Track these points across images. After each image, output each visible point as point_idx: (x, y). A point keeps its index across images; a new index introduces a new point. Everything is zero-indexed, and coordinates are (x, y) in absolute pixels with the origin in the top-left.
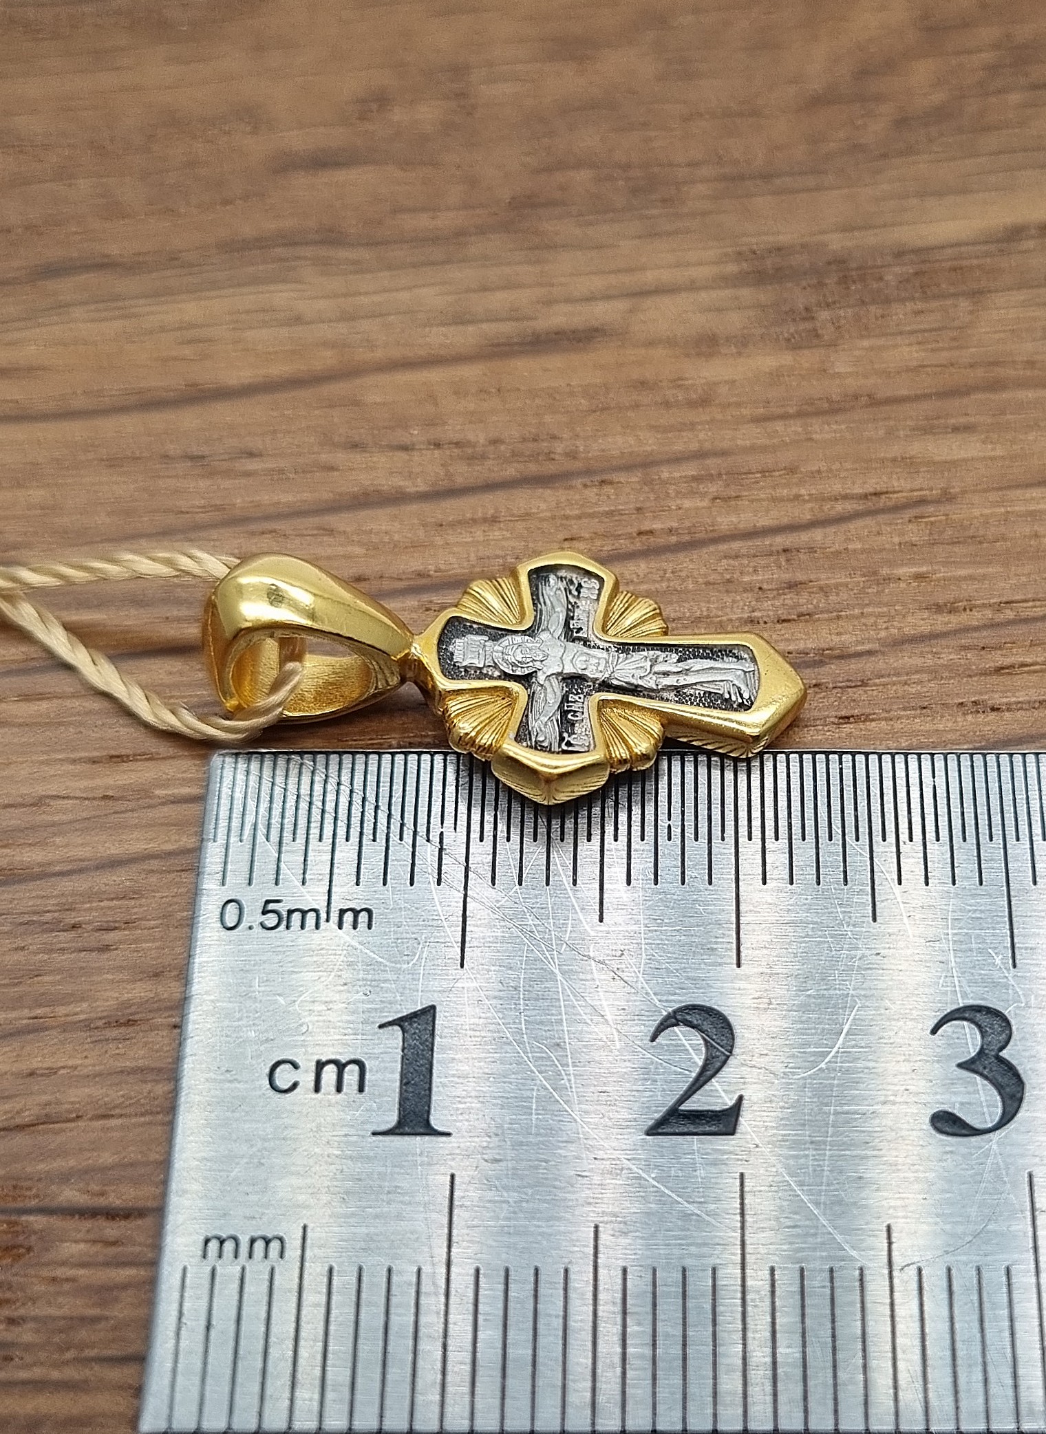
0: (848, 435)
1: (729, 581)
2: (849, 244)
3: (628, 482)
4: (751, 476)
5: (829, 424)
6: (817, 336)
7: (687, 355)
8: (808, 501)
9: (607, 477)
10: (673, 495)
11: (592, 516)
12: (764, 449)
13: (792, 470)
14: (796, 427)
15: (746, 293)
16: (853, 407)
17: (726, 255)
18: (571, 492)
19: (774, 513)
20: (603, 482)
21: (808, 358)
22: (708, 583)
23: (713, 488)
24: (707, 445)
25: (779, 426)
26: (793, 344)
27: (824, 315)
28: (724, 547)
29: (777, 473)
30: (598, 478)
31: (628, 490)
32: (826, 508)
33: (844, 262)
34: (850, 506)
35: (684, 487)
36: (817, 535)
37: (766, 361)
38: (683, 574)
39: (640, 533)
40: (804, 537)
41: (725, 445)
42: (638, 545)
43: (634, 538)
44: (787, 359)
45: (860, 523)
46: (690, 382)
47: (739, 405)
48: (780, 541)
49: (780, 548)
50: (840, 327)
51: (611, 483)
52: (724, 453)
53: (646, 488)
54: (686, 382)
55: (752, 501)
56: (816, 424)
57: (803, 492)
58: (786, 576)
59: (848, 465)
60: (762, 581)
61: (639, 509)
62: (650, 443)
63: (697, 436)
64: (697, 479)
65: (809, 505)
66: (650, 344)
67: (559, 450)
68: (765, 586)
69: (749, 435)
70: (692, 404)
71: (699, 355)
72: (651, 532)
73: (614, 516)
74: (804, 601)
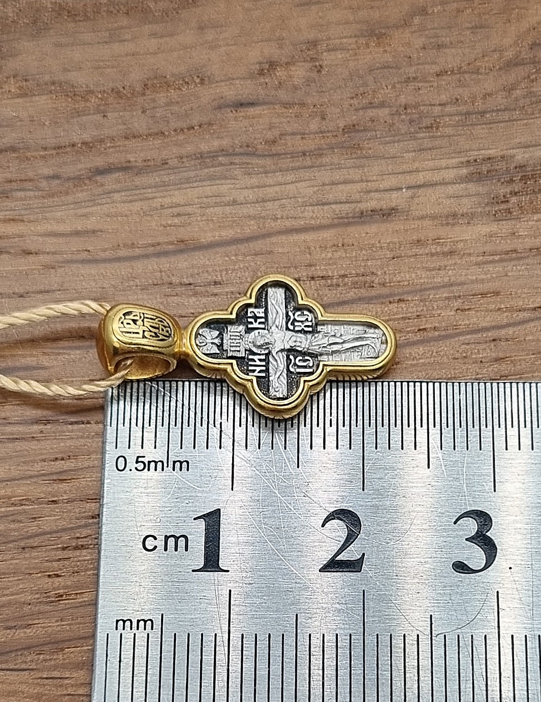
0: (526, 273)
1: (465, 357)
2: (527, 156)
3: (412, 300)
4: (476, 297)
5: (516, 266)
6: (510, 213)
7: (442, 225)
8: (505, 312)
9: (402, 297)
10: (436, 308)
11: (395, 320)
12: (482, 281)
13: (497, 293)
14: (499, 268)
15: (472, 187)
16: (528, 256)
17: (463, 163)
18: (383, 306)
19: (488, 319)
20: (400, 301)
21: (505, 227)
22: (455, 359)
23: (457, 304)
24: (453, 279)
25: (490, 268)
26: (496, 218)
27: (514, 200)
28: (461, 338)
29: (489, 295)
30: (397, 298)
31: (412, 305)
32: (514, 316)
33: (524, 166)
34: (526, 315)
35: (441, 303)
36: (510, 331)
37: (483, 228)
38: (442, 353)
39: (419, 330)
40: (503, 332)
41: (463, 279)
42: (418, 337)
43: (416, 332)
44: (494, 227)
45: (532, 324)
46: (443, 241)
47: (470, 254)
48: (491, 334)
49: (492, 339)
50: (522, 207)
51: (404, 301)
52: (462, 284)
53: (422, 304)
54: (441, 241)
55: (476, 311)
56: (509, 266)
57: (503, 306)
58: (494, 355)
59: (525, 291)
60: (482, 358)
61: (418, 316)
62: (422, 278)
63: (447, 273)
64: (448, 298)
65: (506, 314)
66: (422, 218)
67: (376, 281)
68: (483, 360)
69: (475, 273)
70: (445, 254)
71: (447, 224)
72: (425, 329)
73: (405, 320)
74: (504, 368)
